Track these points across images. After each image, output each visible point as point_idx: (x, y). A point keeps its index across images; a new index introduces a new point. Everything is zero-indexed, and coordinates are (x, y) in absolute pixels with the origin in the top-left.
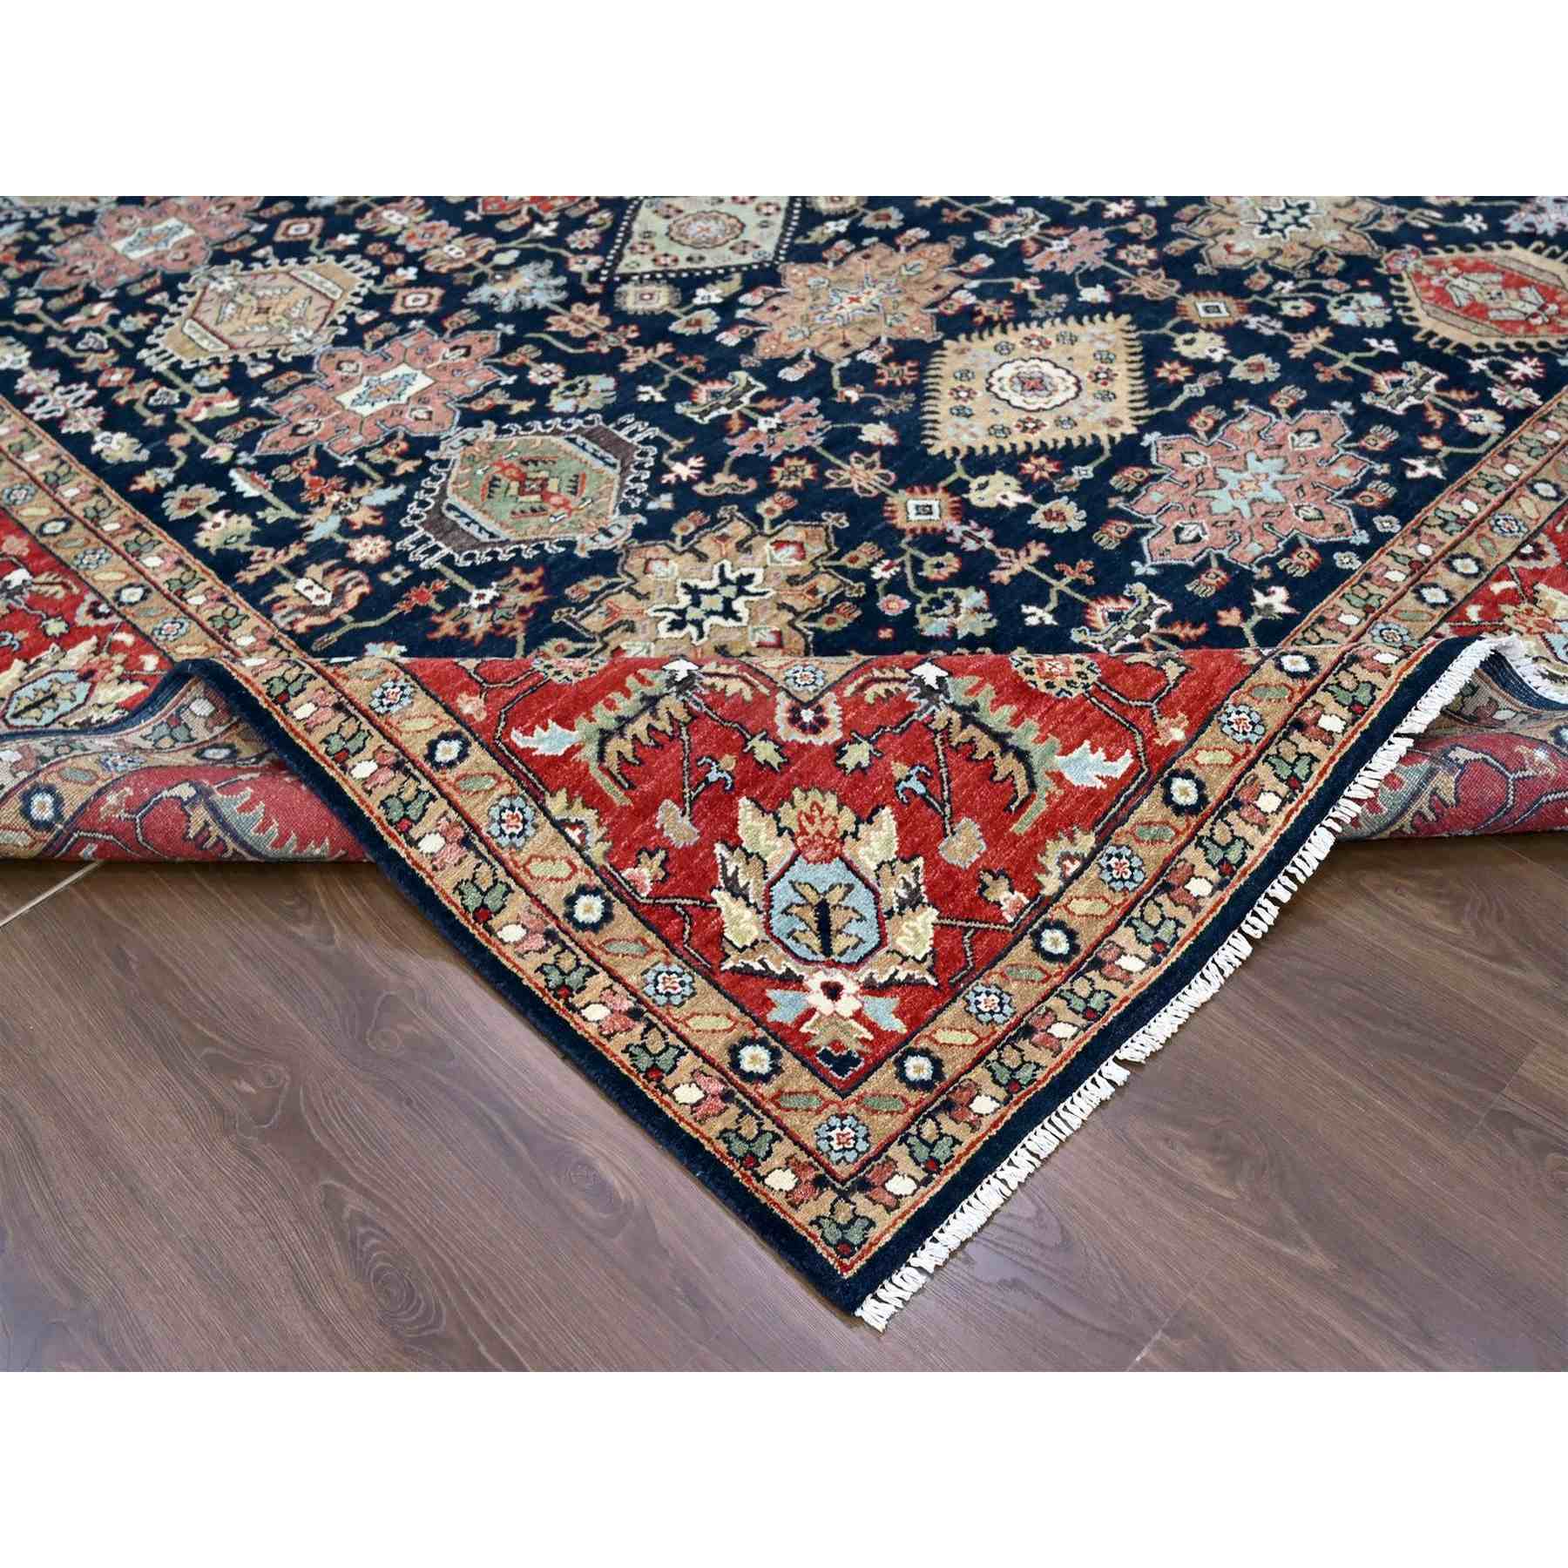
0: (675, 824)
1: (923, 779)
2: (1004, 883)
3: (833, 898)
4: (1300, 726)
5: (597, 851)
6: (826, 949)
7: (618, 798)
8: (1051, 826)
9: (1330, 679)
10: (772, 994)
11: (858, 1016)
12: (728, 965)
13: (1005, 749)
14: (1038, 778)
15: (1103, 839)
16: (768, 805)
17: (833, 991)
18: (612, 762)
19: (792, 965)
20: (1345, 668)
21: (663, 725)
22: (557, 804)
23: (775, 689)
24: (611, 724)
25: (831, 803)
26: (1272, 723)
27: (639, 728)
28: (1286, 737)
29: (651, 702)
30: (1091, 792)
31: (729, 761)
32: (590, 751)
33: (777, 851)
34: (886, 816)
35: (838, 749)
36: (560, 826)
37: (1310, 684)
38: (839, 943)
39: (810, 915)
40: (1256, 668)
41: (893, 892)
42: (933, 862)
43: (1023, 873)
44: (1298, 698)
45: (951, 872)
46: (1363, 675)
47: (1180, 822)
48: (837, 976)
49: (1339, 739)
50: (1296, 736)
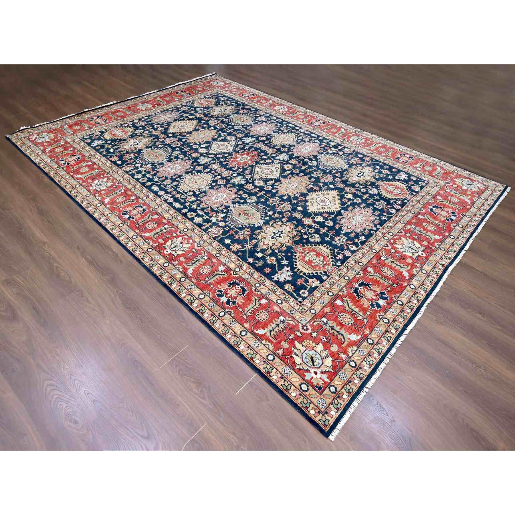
0: (285, 345)
1: (326, 339)
2: (342, 354)
3: (313, 356)
4: (388, 331)
5: (271, 349)
6: (313, 364)
7: (274, 341)
8: (349, 345)
9: (392, 324)
10: (305, 374)
11: (321, 378)
12: (297, 368)
13: (339, 334)
14: (345, 339)
15: (358, 348)
16: (301, 342)
17: (316, 373)
18: (272, 335)
19: (308, 368)
20: (394, 322)
21: (280, 329)
22: (264, 342)
23: (299, 323)
24: (271, 329)
25: (311, 342)
26: (383, 331)
27: (276, 329)
28: (386, 333)
29: (278, 325)
30: (355, 341)
31: (292, 335)
32: (268, 334)
33: (303, 349)
34: (321, 344)
35: (311, 334)
36: (264, 345)
37: (389, 325)
38: (315, 364)
39: (310, 359)
40: (379, 321)
41: (324, 355)
42: (330, 351)
43: (345, 352)
44: (387, 327)
45: (333, 352)
46: (397, 324)
47: (370, 346)
48: (316, 370)
49: (395, 334)
50: (387, 333)
